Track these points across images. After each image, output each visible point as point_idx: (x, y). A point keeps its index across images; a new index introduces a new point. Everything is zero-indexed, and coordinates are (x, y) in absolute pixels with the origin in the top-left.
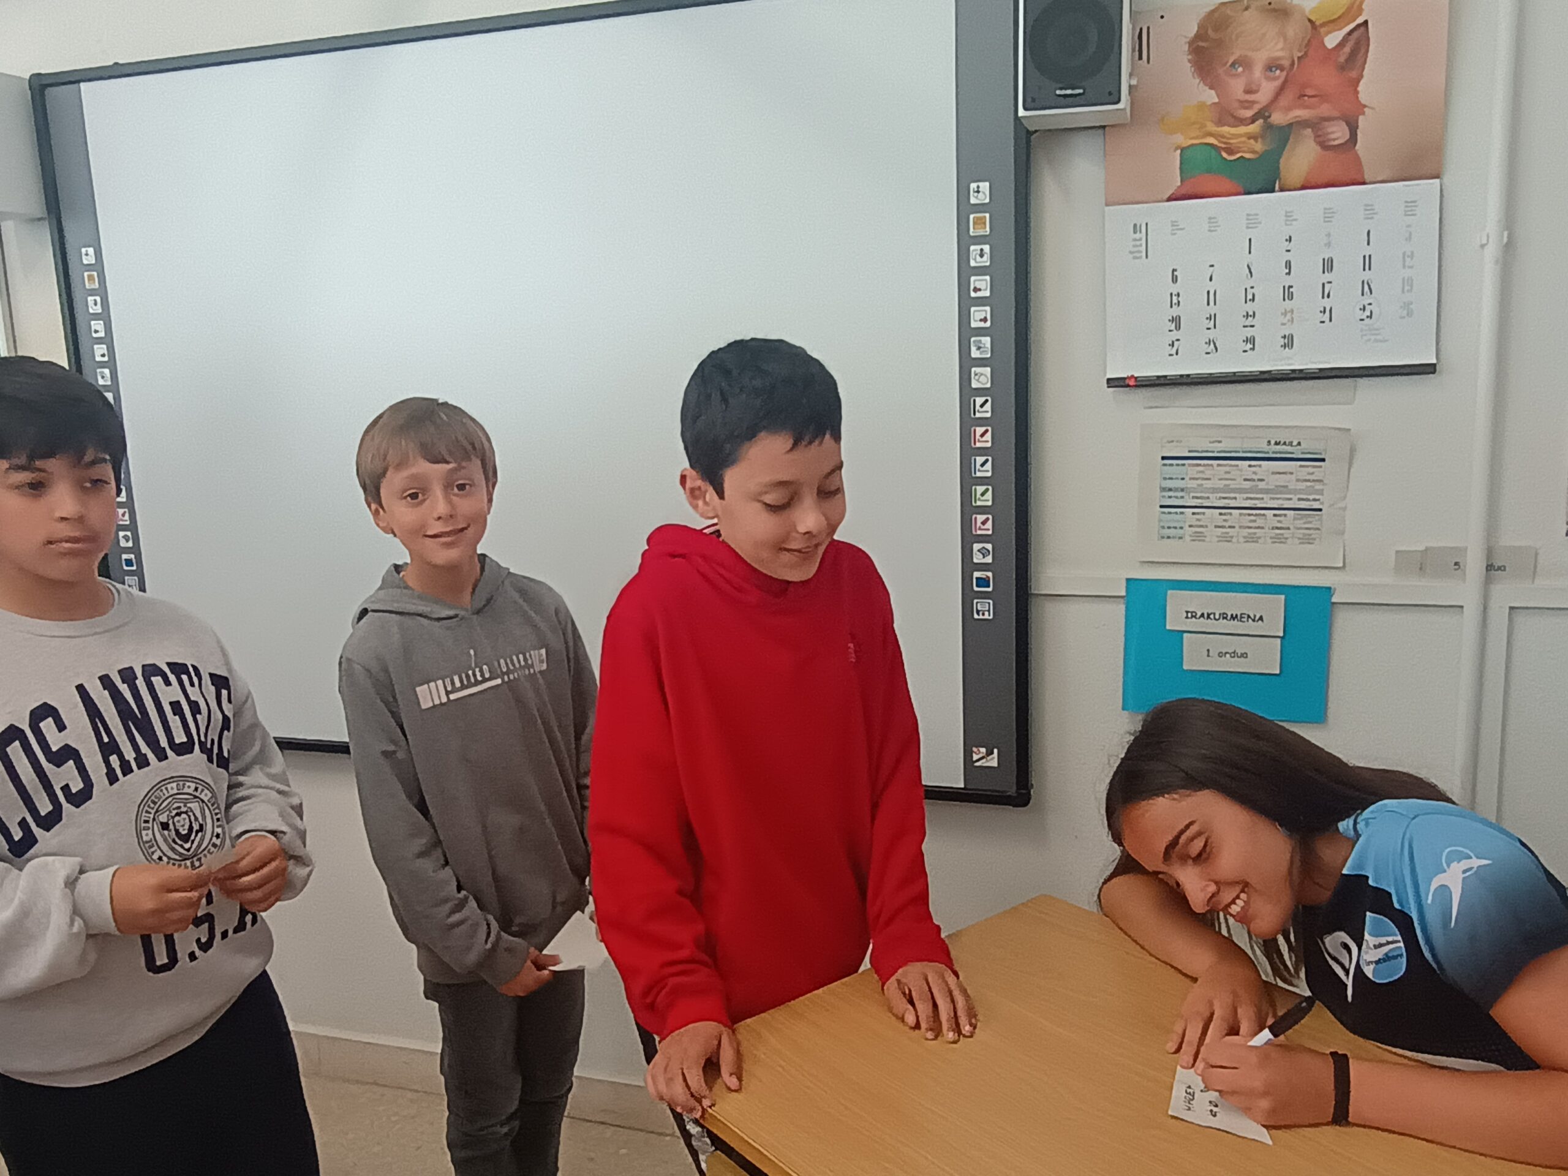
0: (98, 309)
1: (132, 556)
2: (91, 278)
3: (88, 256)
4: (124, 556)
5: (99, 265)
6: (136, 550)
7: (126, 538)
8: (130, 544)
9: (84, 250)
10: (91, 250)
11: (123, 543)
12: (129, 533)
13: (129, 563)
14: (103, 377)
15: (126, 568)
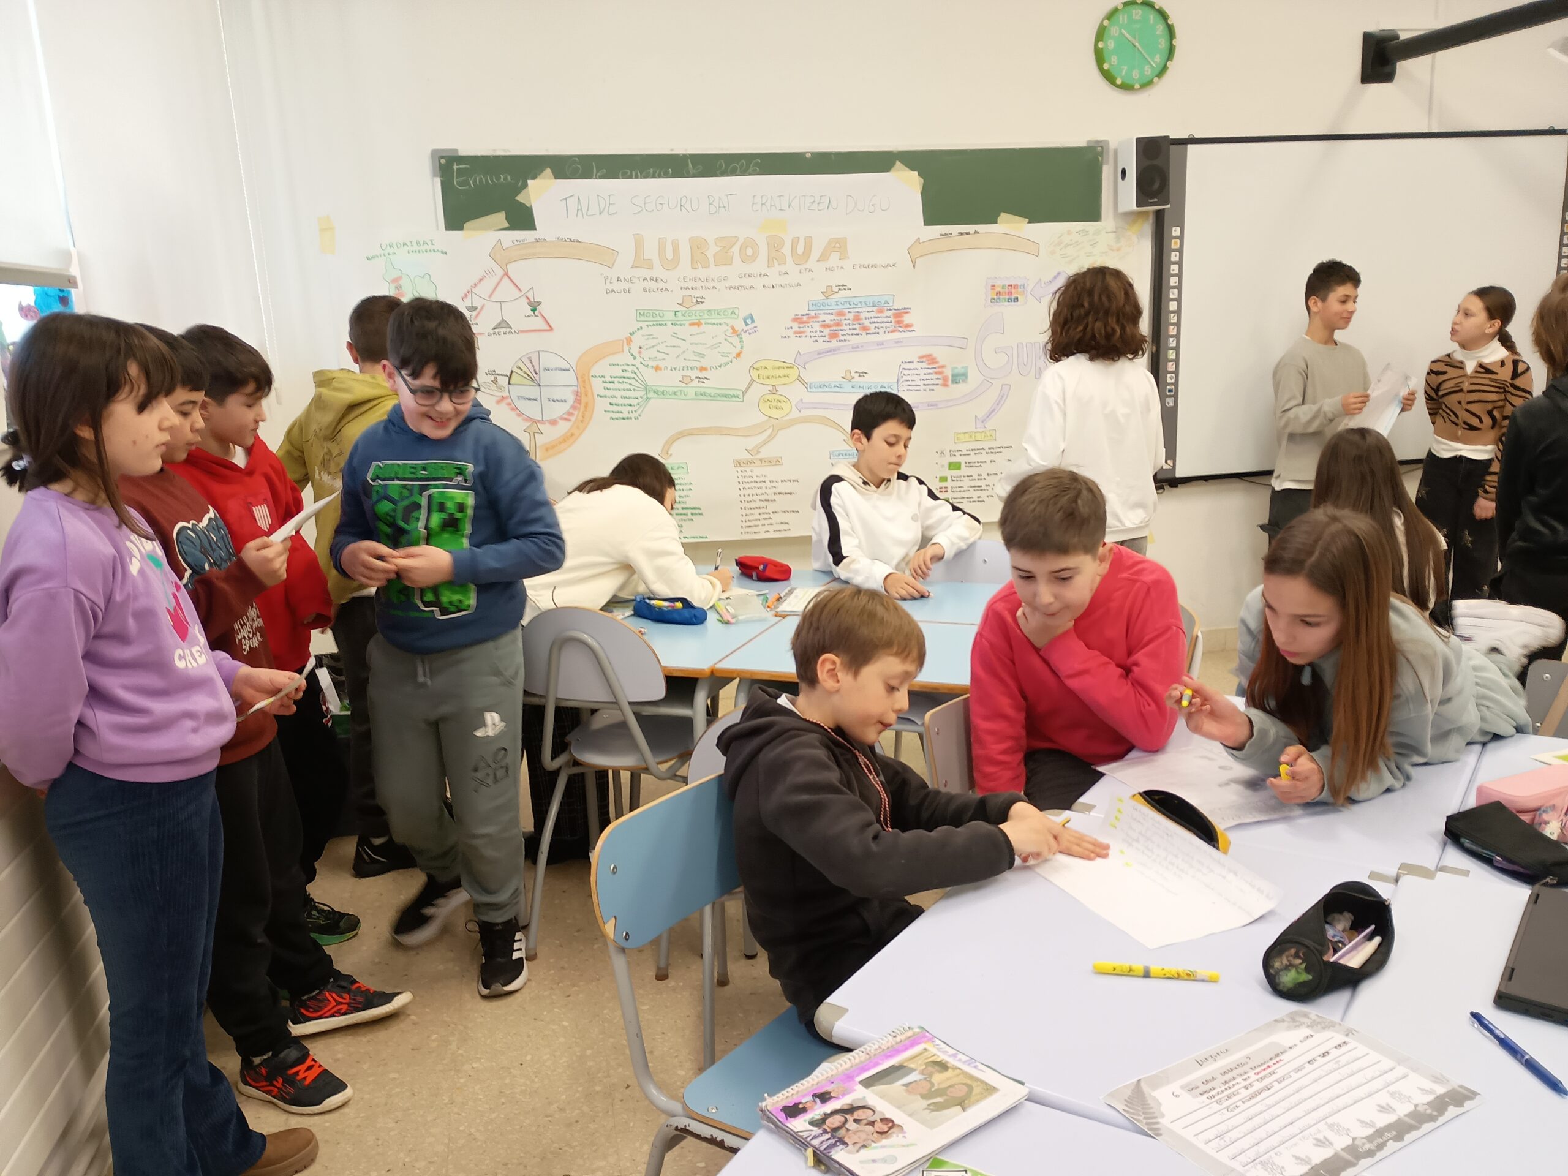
0: (1177, 259)
1: (1173, 387)
2: (1176, 243)
3: (1176, 231)
4: (1168, 387)
5: (1181, 238)
6: (1176, 384)
7: (1171, 378)
8: (1173, 381)
9: (1174, 229)
10: (1178, 229)
11: (1169, 381)
12: (1173, 375)
13: (1170, 391)
14: (1173, 294)
15: (1168, 393)
